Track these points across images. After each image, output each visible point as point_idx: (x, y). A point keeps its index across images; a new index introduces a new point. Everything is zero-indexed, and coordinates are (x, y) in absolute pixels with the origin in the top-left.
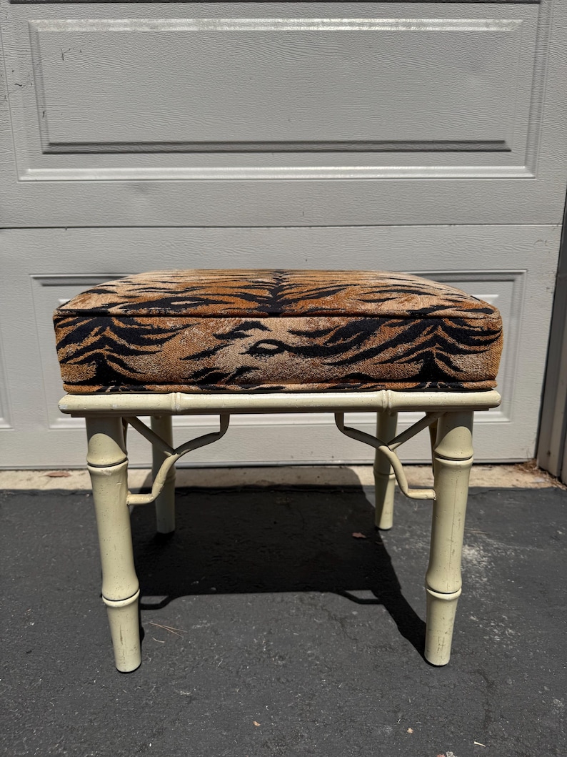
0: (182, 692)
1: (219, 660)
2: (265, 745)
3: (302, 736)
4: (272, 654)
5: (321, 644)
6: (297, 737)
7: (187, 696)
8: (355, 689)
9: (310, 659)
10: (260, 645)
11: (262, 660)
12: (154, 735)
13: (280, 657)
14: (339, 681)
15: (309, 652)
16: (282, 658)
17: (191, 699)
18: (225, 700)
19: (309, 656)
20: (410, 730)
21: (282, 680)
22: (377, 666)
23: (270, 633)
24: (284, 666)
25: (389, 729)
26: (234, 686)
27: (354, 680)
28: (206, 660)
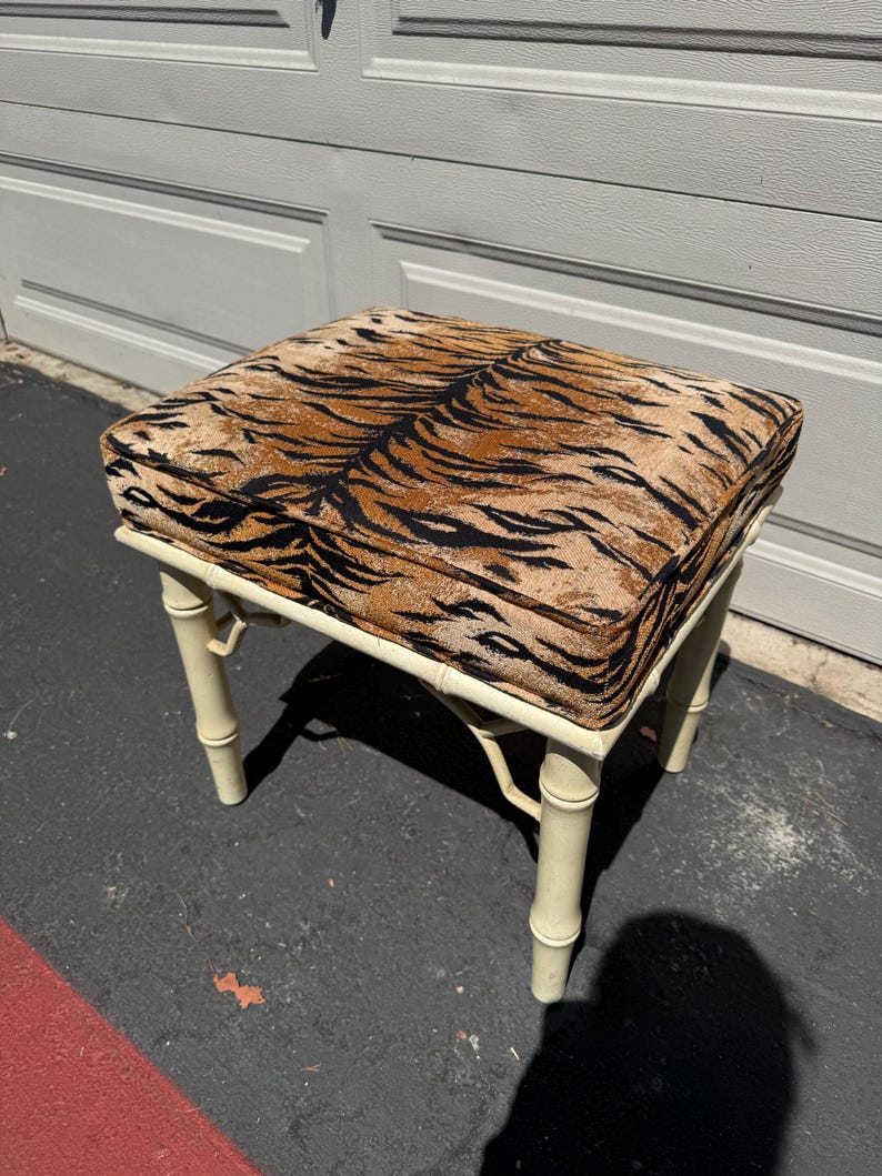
0: (299, 811)
1: (356, 797)
2: (322, 907)
3: (360, 922)
4: (408, 822)
5: (465, 841)
6: (354, 919)
7: (300, 817)
8: (449, 912)
9: (438, 851)
10: (405, 805)
11: (393, 822)
12: (246, 837)
13: (412, 830)
14: (443, 893)
15: (445, 843)
16: (413, 832)
17: (300, 821)
18: (326, 842)
19: (442, 847)
20: (460, 989)
21: (393, 856)
22: (497, 904)
23: (427, 797)
24: (408, 842)
25: (441, 973)
26: (346, 833)
27: (458, 901)
28: (345, 791)
